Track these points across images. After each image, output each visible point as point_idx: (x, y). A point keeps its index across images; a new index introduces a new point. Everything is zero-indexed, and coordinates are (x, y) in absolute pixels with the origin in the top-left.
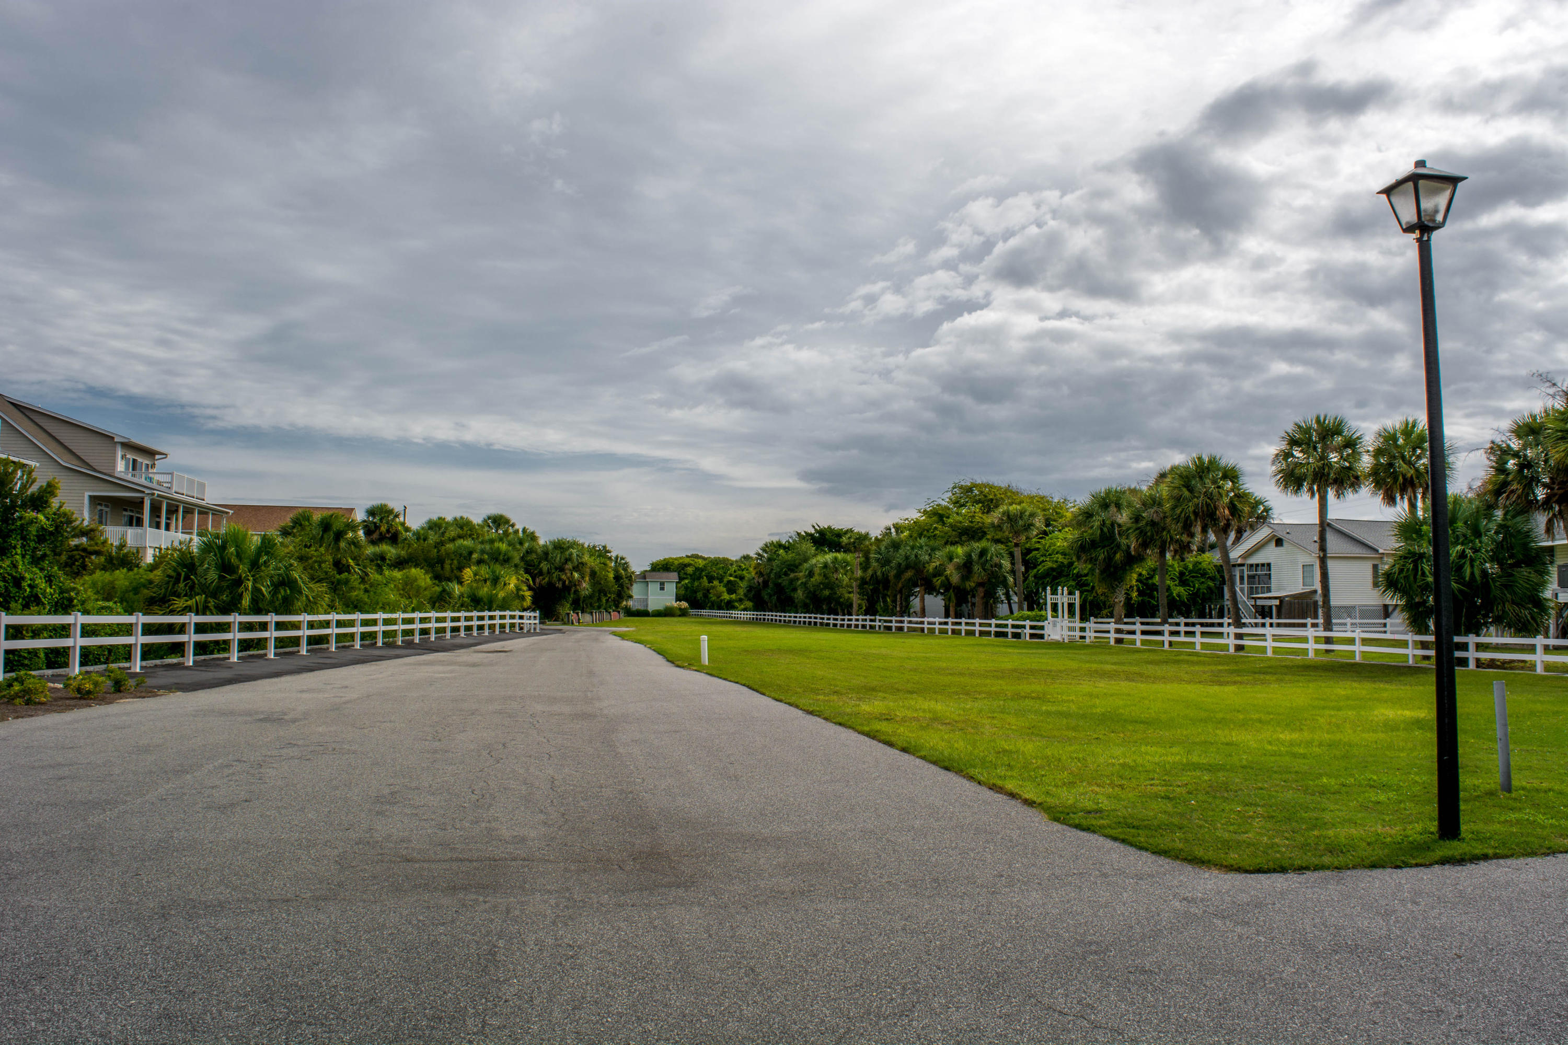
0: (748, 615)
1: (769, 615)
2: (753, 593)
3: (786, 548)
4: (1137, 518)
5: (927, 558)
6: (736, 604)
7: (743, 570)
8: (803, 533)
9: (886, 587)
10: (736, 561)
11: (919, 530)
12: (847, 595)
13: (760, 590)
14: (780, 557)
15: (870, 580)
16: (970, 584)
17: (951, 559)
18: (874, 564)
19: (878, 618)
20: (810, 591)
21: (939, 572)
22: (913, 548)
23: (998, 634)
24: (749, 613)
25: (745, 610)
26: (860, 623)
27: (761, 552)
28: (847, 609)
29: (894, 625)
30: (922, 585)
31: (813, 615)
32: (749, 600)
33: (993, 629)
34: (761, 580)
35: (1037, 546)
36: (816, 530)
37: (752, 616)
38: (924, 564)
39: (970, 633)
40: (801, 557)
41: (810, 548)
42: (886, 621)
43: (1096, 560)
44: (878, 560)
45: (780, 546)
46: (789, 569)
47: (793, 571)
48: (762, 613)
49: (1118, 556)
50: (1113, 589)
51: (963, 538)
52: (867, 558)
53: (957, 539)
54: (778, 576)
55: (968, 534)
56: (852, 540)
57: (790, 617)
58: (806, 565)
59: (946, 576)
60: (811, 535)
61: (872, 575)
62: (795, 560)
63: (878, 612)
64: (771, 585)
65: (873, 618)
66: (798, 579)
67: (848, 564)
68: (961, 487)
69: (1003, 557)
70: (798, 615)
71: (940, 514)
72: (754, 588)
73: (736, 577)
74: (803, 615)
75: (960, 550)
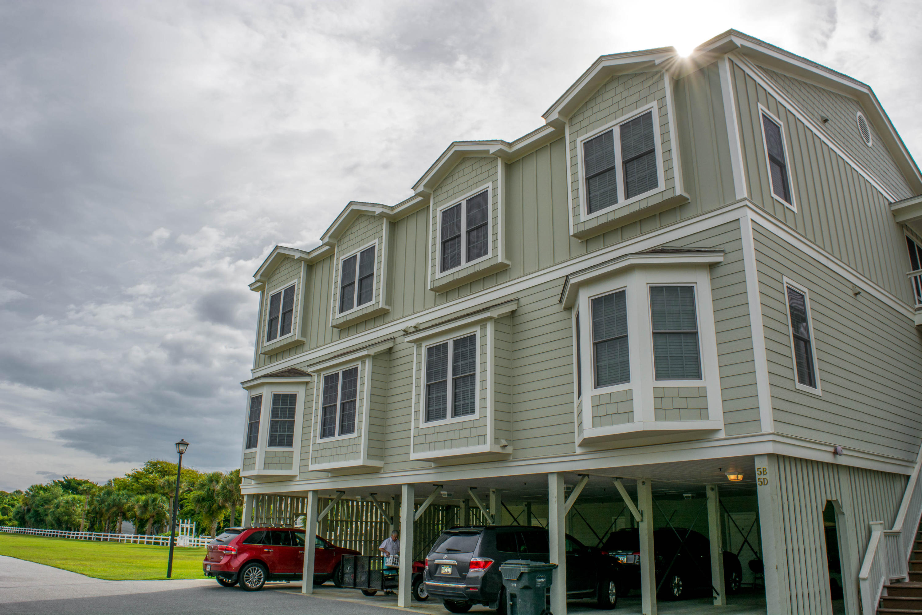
0: (14, 529)
1: (28, 530)
2: (19, 516)
3: (45, 490)
4: (224, 488)
5: (125, 501)
6: (7, 522)
7: (14, 501)
8: (57, 481)
9: (102, 515)
10: (11, 494)
11: (123, 486)
12: (78, 520)
13: (25, 514)
14: (40, 495)
15: (92, 511)
16: (147, 516)
17: (138, 502)
18: (95, 503)
19: (94, 533)
20: (56, 517)
21: (130, 509)
22: (118, 495)
23: (156, 543)
24: (15, 528)
25: (12, 526)
26: (83, 536)
27: (28, 491)
28: (77, 528)
29: (102, 537)
30: (121, 516)
31: (56, 531)
32: (17, 520)
33: (153, 540)
34: (26, 508)
35: (186, 497)
36: (65, 480)
37: (16, 530)
38: (123, 504)
39: (142, 543)
40: (54, 496)
41: (59, 490)
42: (98, 535)
43: (204, 507)
44: (98, 501)
45: (41, 488)
46: (45, 503)
47: (47, 504)
48: (24, 528)
49: (215, 505)
50: (211, 522)
51: (148, 491)
52: (92, 500)
53: (144, 492)
54: (38, 506)
55: (150, 489)
56: (85, 488)
57: (42, 531)
58: (56, 501)
59: (134, 512)
60: (61, 483)
61: (94, 509)
62: (49, 497)
63: (95, 530)
64: (32, 511)
65: (91, 533)
66: (50, 509)
67: (81, 501)
68: (151, 463)
69: (165, 502)
70: (47, 530)
71: (137, 477)
72: (20, 512)
73: (9, 505)
74: (50, 530)
75: (143, 497)
